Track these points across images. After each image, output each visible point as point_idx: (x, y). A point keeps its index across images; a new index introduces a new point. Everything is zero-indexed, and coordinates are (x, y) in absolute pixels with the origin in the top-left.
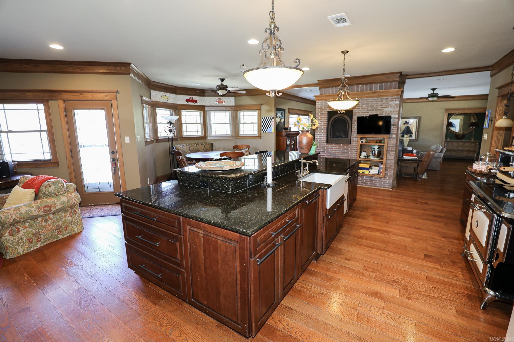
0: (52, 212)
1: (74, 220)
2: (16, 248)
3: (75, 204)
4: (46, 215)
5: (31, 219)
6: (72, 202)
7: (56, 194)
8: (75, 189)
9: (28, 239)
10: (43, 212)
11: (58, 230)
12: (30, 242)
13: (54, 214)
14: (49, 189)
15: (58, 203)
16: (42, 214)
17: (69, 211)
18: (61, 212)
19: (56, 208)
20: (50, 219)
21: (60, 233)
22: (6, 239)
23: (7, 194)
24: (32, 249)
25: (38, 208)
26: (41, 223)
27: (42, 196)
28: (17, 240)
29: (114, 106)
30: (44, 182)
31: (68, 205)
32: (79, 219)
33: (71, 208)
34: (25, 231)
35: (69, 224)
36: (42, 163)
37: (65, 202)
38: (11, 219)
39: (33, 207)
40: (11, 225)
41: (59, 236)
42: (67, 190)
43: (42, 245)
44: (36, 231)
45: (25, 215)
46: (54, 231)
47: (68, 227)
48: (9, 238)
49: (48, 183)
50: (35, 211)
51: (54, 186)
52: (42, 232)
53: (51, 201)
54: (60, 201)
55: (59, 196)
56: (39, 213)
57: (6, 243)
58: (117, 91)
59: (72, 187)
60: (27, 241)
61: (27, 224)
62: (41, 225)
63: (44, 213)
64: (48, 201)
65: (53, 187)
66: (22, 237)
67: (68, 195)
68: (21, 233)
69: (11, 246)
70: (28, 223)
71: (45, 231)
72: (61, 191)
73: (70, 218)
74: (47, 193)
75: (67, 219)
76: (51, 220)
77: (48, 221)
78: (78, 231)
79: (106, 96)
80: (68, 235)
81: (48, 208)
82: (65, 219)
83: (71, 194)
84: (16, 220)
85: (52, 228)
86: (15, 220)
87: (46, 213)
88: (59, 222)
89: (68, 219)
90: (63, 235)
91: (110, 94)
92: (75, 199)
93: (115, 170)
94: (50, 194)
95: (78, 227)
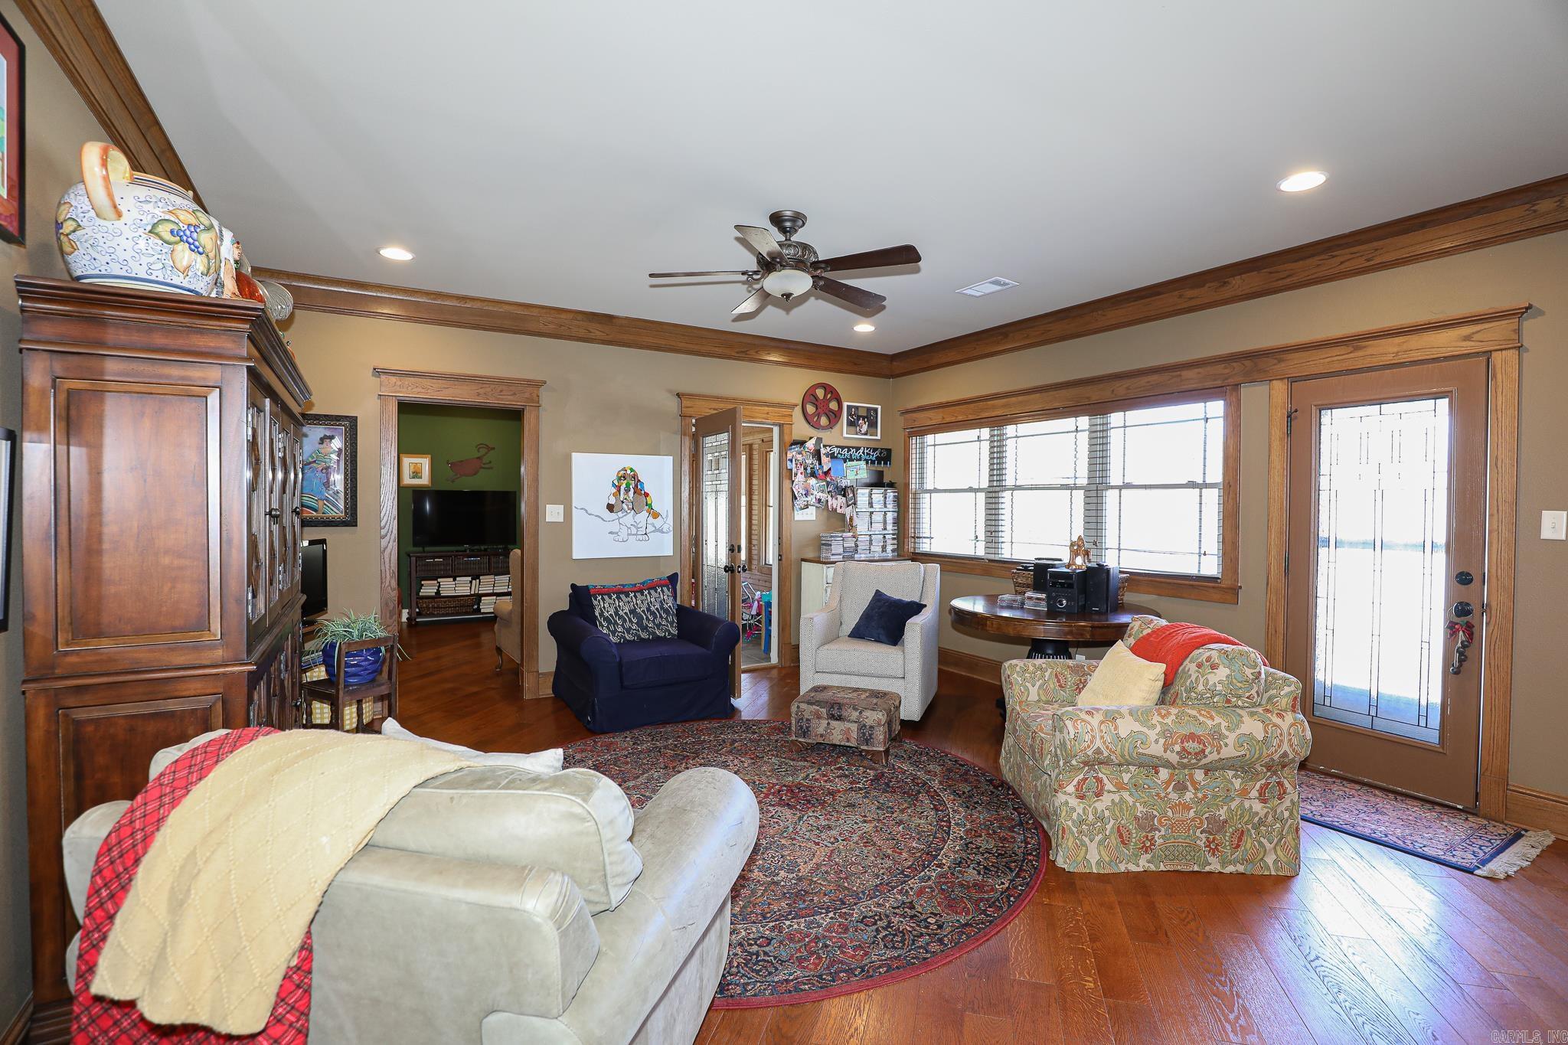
0: (1204, 761)
1: (1270, 818)
2: (1084, 844)
3: (1287, 760)
4: (1184, 766)
5: (1140, 765)
6: (1279, 746)
7: (1228, 701)
8: (1295, 699)
9: (1118, 827)
10: (1178, 753)
11: (1211, 834)
12: (1123, 842)
13: (1208, 770)
14: (1209, 676)
15: (1231, 738)
16: (1174, 758)
17: (1260, 777)
18: (1231, 773)
19: (1219, 753)
20: (1194, 783)
21: (1213, 848)
22: (1067, 803)
23: (1094, 662)
24: (1122, 868)
25: (1167, 733)
26: (1166, 788)
27: (1185, 695)
28: (1091, 817)
29: (1499, 376)
30: (1198, 648)
31: (1261, 754)
32: (1290, 821)
33: (1268, 770)
34: (1117, 798)
35: (1250, 827)
36: (1192, 585)
37: (1253, 738)
38: (1089, 746)
39: (1153, 727)
40: (1086, 763)
41: (1211, 859)
42: (1266, 696)
43: (1153, 868)
44: (1144, 810)
45: (1127, 744)
46: (1198, 833)
47: (1244, 838)
48: (1073, 802)
49: (1208, 654)
50: (1157, 741)
51: (1227, 671)
52: (1160, 821)
53: (1209, 723)
54: (1238, 732)
55: (1238, 710)
56: (1165, 751)
57: (1064, 814)
58: (1530, 307)
59: (1287, 689)
60: (1116, 835)
61: (1126, 777)
62: (1163, 795)
63: (1181, 758)
64: (1201, 719)
65: (1223, 672)
66: (1107, 813)
67: (1269, 715)
68: (1107, 799)
69: (1075, 830)
70: (1129, 775)
71: (1169, 820)
72: (1247, 694)
73: (1257, 806)
74: (1201, 688)
75: (1247, 804)
76: (1196, 789)
77: (1186, 788)
78: (1277, 869)
79: (1468, 338)
80: (1241, 868)
81: (1195, 745)
82: (1242, 803)
83: (1280, 715)
84: (1102, 753)
85: (1193, 820)
86: (1098, 751)
87: (1185, 761)
88: (1217, 805)
89: (1251, 807)
90: (1224, 864)
91: (1486, 326)
92: (1290, 740)
93: (1461, 654)
94: (1208, 695)
95: (1279, 852)
